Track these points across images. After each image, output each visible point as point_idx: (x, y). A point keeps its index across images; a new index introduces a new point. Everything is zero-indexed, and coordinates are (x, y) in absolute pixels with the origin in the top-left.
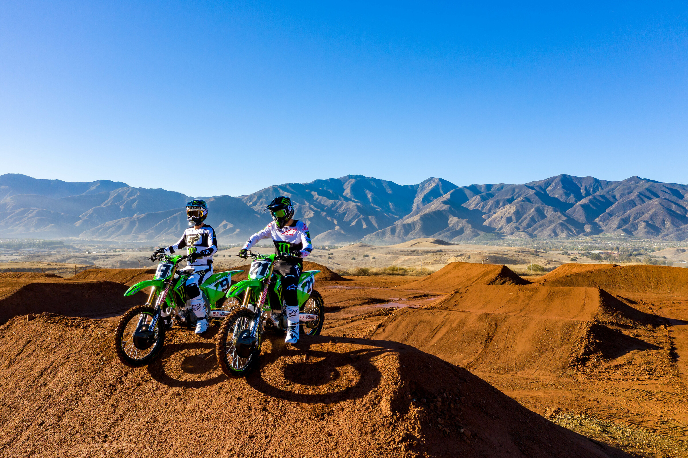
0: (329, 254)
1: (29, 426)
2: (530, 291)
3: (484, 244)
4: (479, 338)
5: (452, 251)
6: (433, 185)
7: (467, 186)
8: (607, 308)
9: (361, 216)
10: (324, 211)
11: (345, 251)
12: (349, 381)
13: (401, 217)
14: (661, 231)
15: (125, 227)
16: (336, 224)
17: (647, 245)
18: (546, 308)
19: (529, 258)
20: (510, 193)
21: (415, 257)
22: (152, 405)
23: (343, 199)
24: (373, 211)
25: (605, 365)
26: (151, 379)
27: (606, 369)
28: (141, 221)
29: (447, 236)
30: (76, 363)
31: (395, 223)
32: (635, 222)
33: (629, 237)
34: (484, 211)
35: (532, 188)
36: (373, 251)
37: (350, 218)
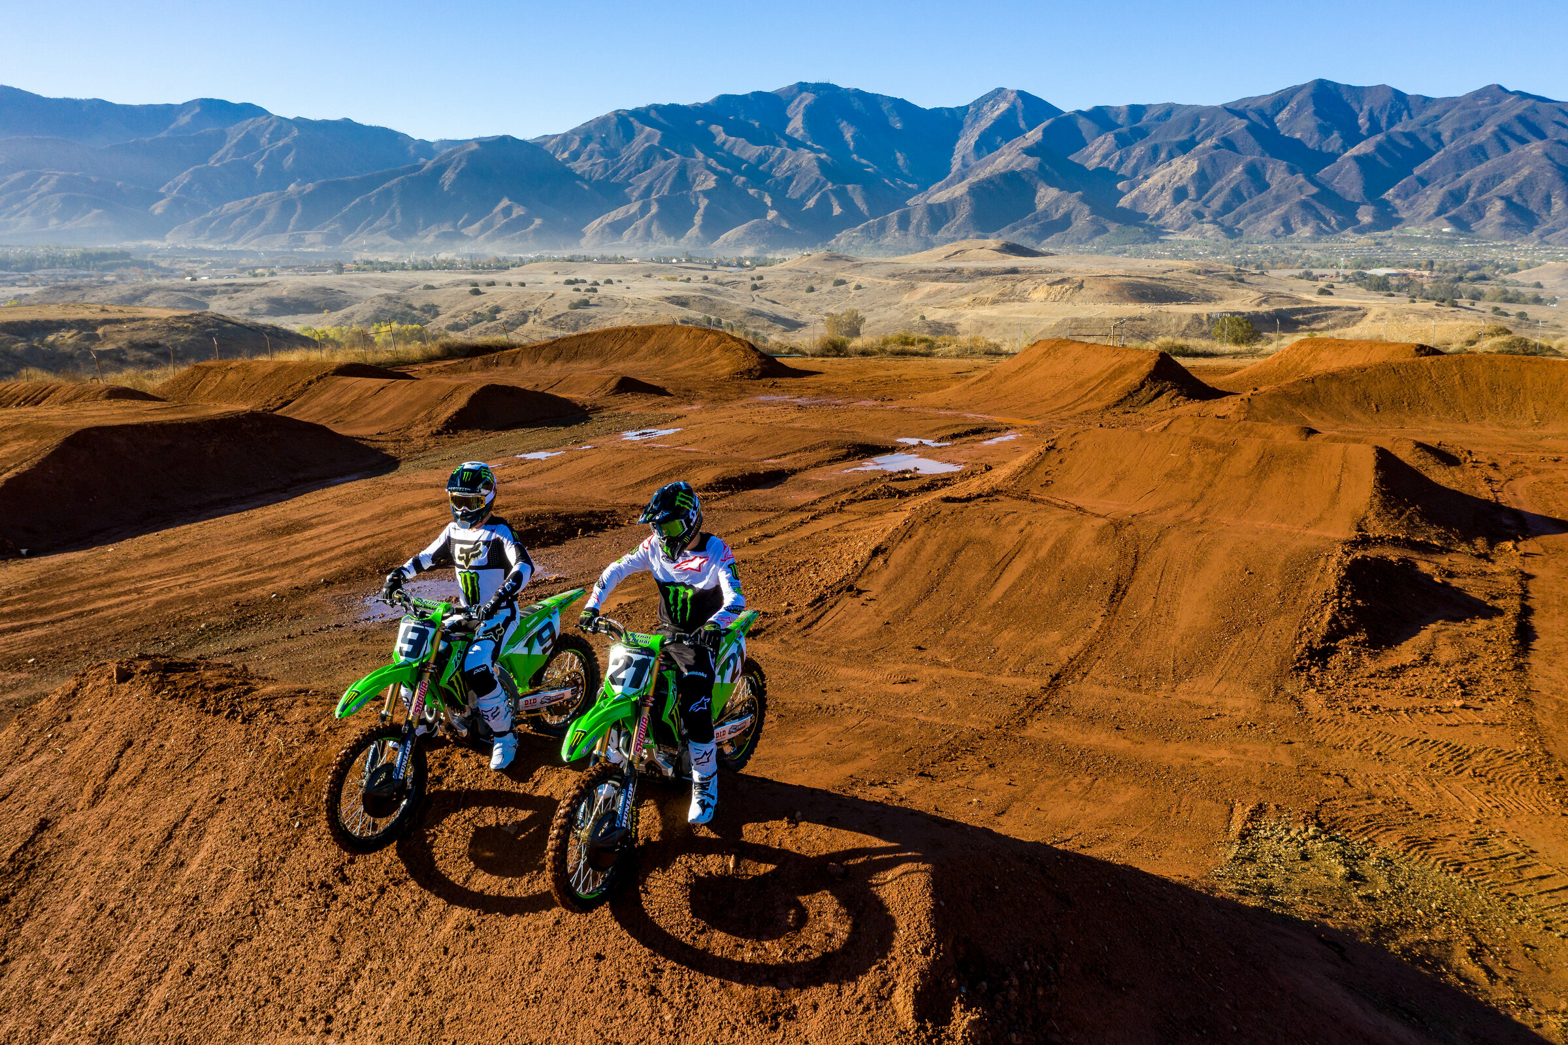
0: (753, 279)
1: (163, 971)
2: (1218, 450)
3: (1118, 253)
4: (1096, 587)
5: (1041, 272)
6: (1003, 106)
7: (1084, 109)
8: (1389, 500)
9: (830, 184)
10: (742, 174)
11: (790, 271)
12: (827, 934)
13: (924, 187)
14: (1540, 221)
15: (271, 216)
16: (769, 204)
17: (1503, 256)
18: (1251, 498)
19: (1222, 288)
20: (1187, 127)
21: (954, 286)
22: (415, 947)
23: (785, 143)
24: (856, 175)
25: (1370, 665)
26: (406, 879)
27: (1372, 676)
28: (308, 200)
29: (1031, 234)
30: (241, 816)
31: (909, 202)
32: (1479, 199)
33: (1462, 236)
34: (1122, 171)
35: (1241, 114)
36: (858, 270)
37: (804, 190)
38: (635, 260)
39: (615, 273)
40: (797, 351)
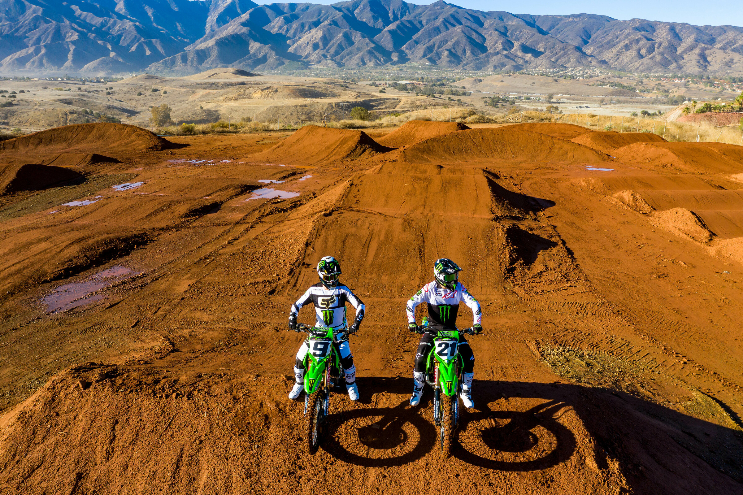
0: (107, 89)
2: (424, 182)
3: (290, 74)
4: (411, 251)
5: (257, 84)
6: (229, 1)
7: (268, 4)
8: (498, 199)
9: (143, 39)
10: (93, 32)
11: (127, 84)
12: (549, 443)
13: (193, 41)
14: (462, 60)
16: (110, 49)
17: (449, 75)
18: (445, 202)
19: (340, 91)
20: (316, 14)
21: (215, 91)
23: (115, 16)
24: (156, 34)
25: (530, 273)
27: (532, 277)
29: (249, 65)
31: (185, 49)
32: (438, 50)
33: (433, 66)
34: (288, 35)
35: (339, 9)
36: (163, 84)
37: (129, 41)
38: (35, 79)
39: (24, 86)
40: (169, 133)
